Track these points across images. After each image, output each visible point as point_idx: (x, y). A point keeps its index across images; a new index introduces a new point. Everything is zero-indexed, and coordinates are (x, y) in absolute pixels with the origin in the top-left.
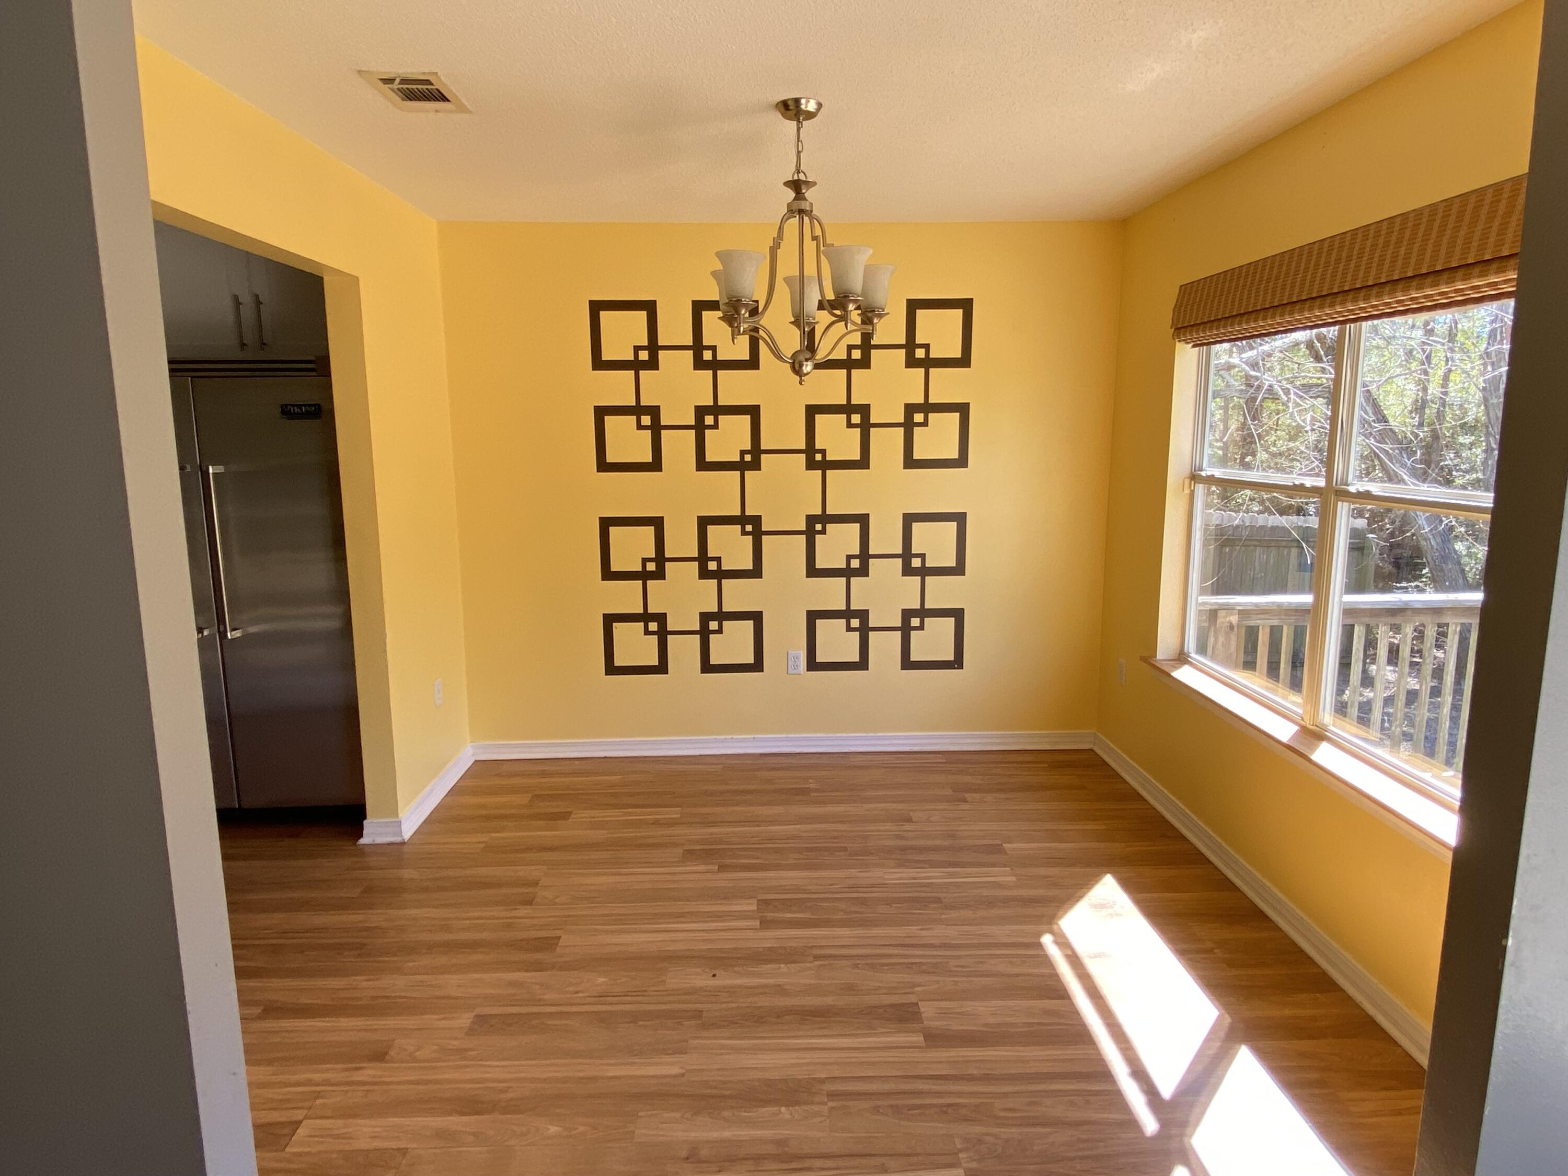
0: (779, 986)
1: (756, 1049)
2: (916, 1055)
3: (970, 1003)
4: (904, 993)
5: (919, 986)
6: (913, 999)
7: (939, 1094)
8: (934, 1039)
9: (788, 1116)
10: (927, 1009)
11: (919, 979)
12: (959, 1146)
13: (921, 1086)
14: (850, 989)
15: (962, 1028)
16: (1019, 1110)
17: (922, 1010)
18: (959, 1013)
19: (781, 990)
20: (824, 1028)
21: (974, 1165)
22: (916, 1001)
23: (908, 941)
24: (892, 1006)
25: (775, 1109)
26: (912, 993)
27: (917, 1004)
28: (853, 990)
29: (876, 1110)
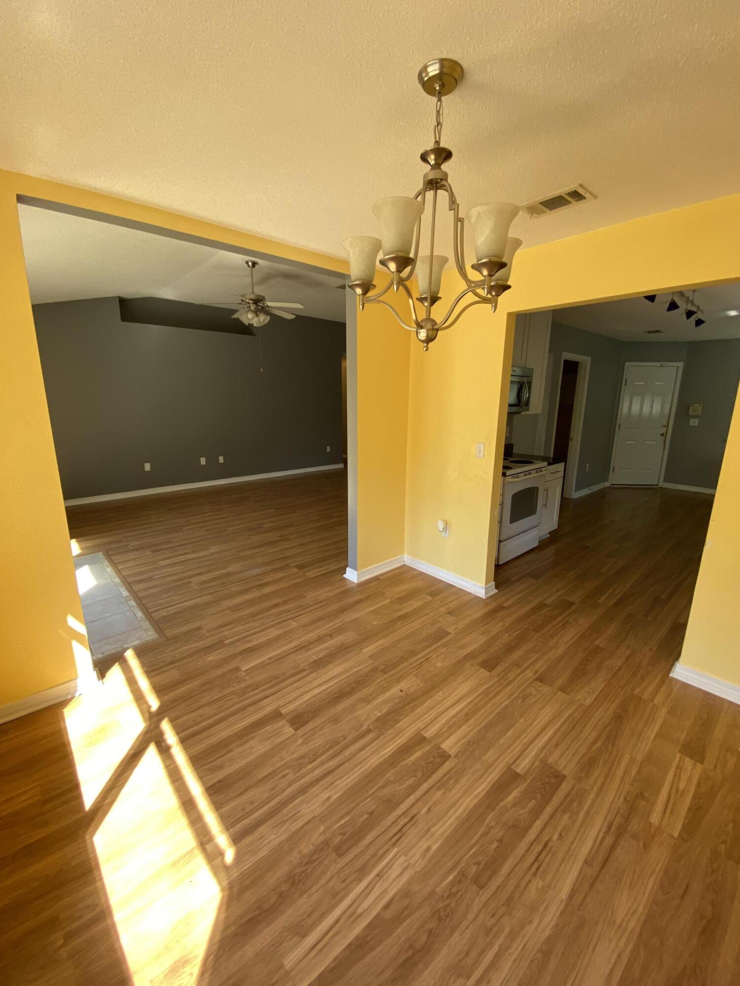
0: (369, 703)
1: (347, 671)
2: (281, 703)
3: (268, 748)
4: (305, 734)
5: (301, 744)
6: (300, 732)
7: (262, 691)
8: (276, 715)
9: (313, 657)
10: (289, 730)
11: (304, 750)
12: (247, 677)
13: (272, 690)
14: (335, 720)
15: (265, 729)
16: (279, 780)
17: (291, 729)
18: (270, 738)
19: (367, 700)
20: (329, 693)
21: (239, 673)
22: (298, 732)
23: (329, 779)
24: (307, 722)
25: (319, 657)
26: (303, 735)
27: (296, 731)
28: (332, 721)
29: (284, 674)
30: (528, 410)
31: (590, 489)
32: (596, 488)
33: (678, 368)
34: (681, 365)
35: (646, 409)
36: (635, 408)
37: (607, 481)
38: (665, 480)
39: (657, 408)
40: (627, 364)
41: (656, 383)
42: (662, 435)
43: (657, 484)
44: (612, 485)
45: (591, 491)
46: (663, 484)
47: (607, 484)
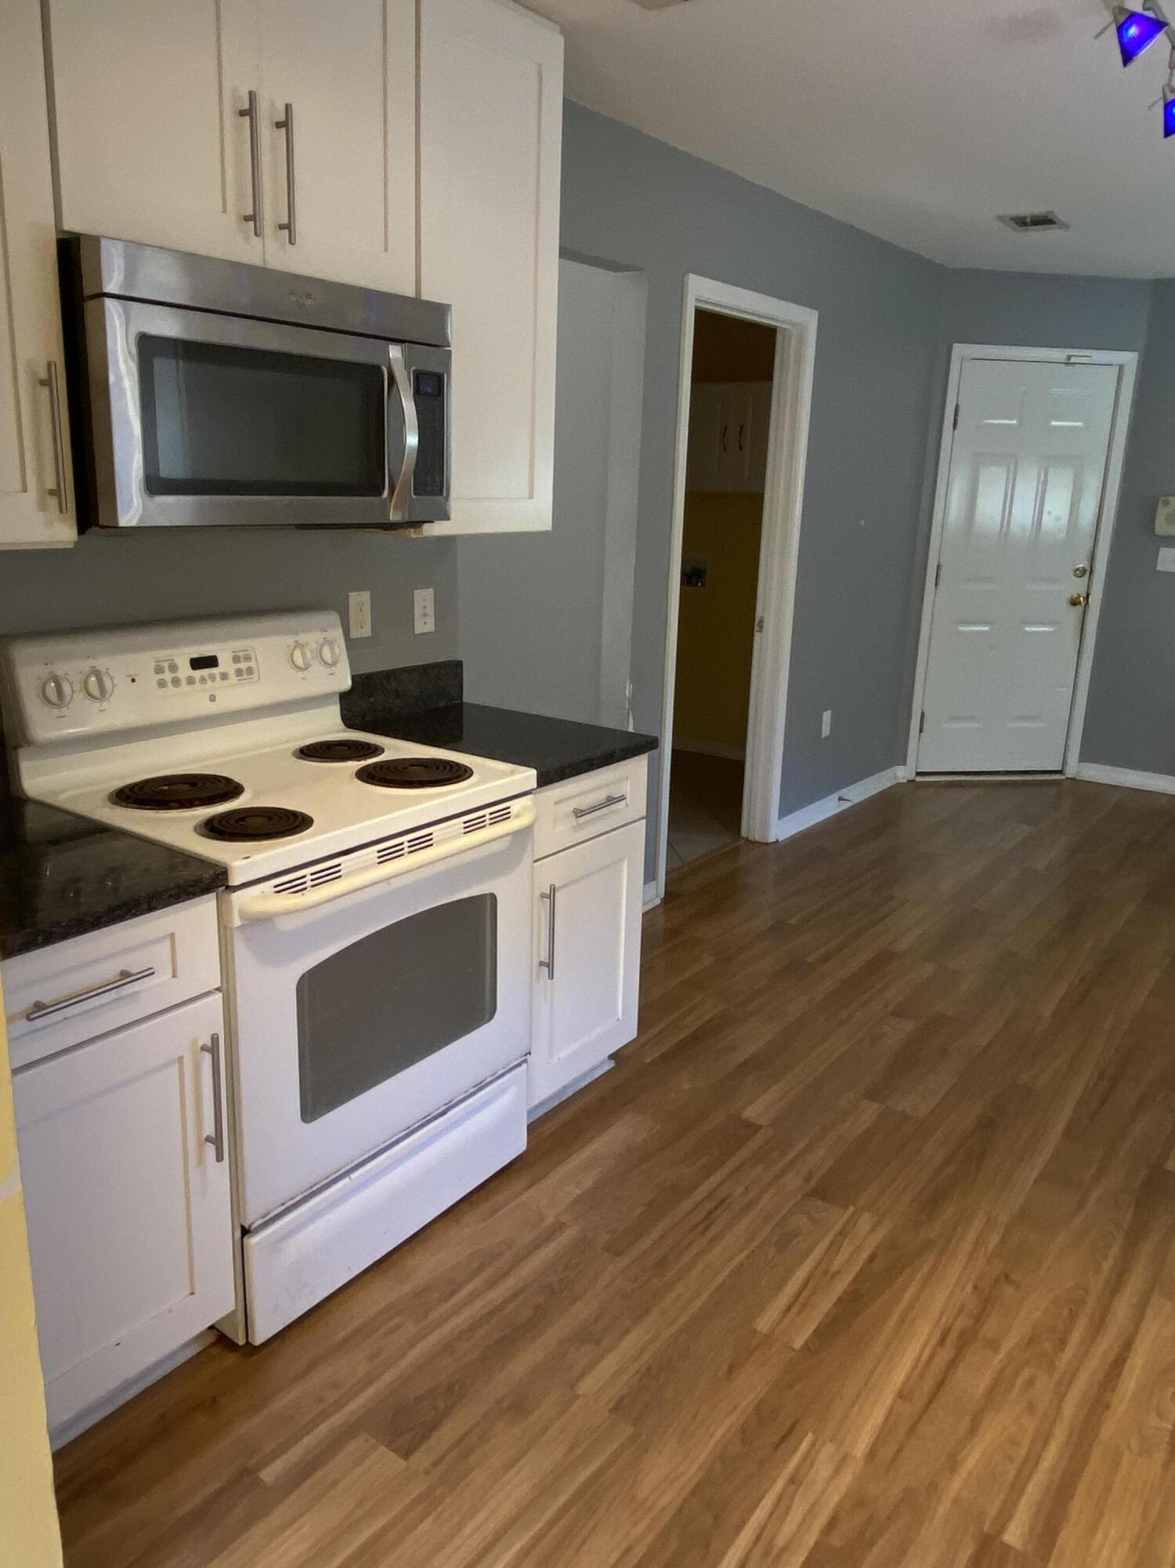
30: (445, 516)
31: (841, 799)
32: (859, 792)
33: (1121, 367)
34: (1130, 359)
35: (1023, 514)
36: (989, 508)
37: (904, 763)
38: (1084, 757)
39: (1057, 509)
40: (958, 349)
41: (1054, 423)
42: (1074, 603)
43: (1060, 769)
44: (919, 774)
45: (846, 805)
46: (1076, 768)
47: (902, 773)
